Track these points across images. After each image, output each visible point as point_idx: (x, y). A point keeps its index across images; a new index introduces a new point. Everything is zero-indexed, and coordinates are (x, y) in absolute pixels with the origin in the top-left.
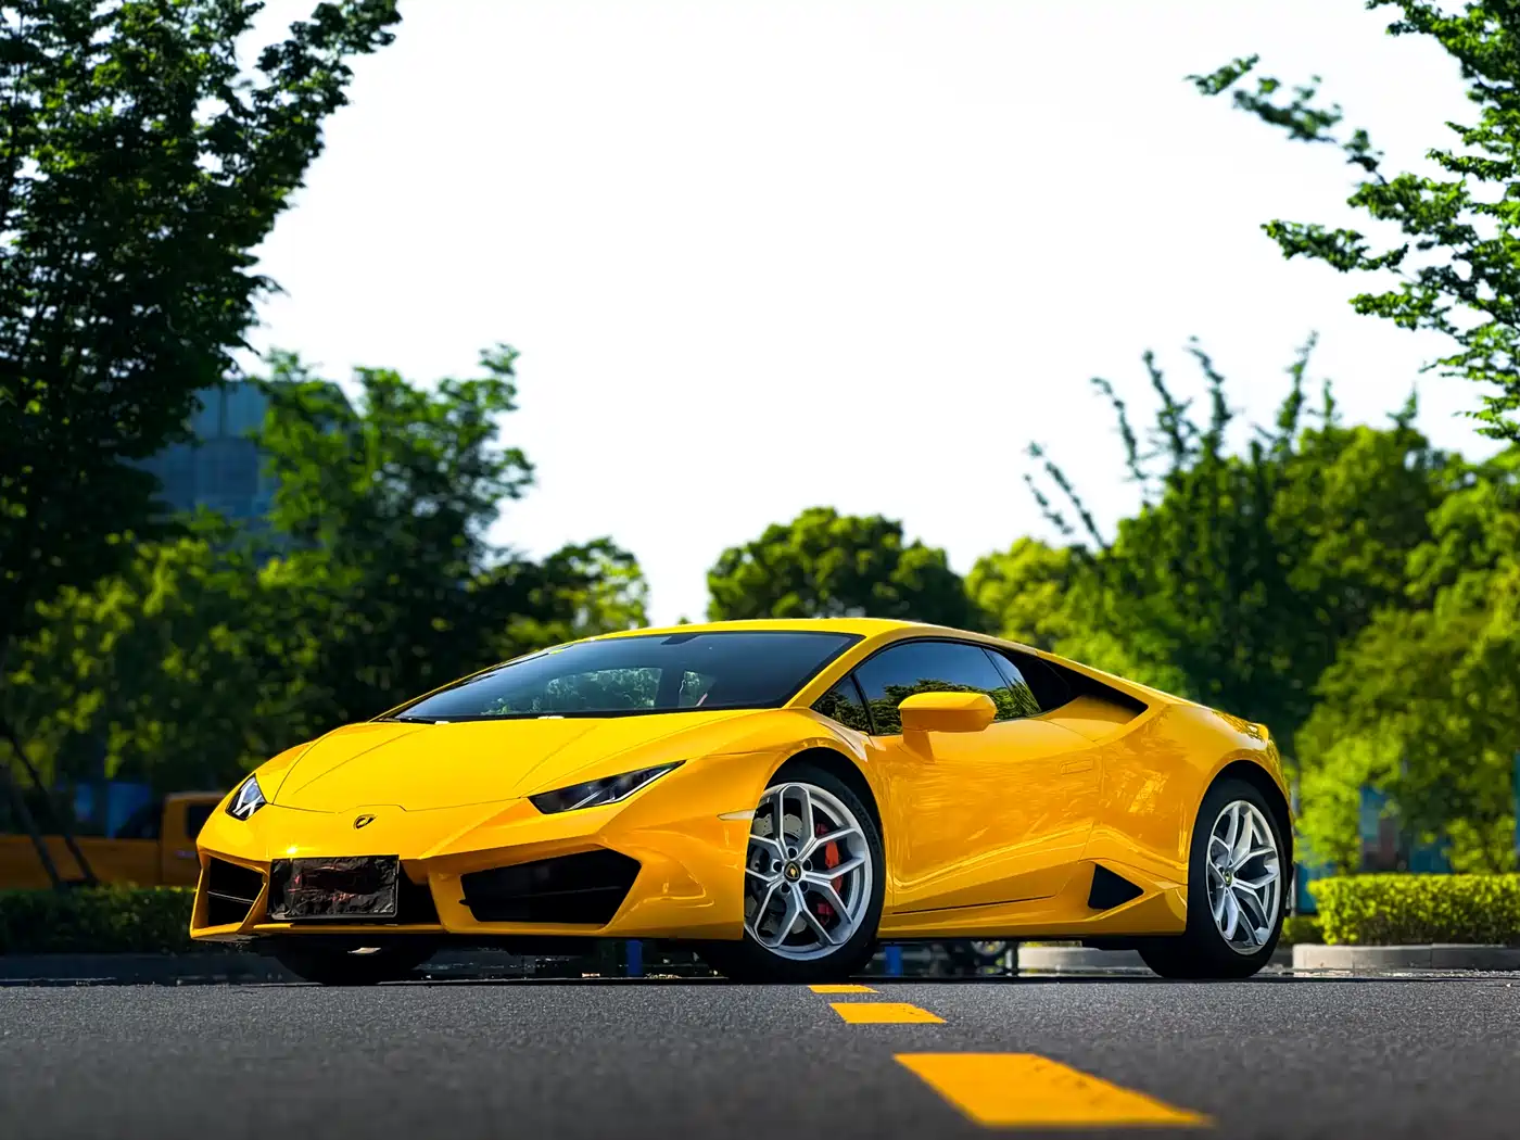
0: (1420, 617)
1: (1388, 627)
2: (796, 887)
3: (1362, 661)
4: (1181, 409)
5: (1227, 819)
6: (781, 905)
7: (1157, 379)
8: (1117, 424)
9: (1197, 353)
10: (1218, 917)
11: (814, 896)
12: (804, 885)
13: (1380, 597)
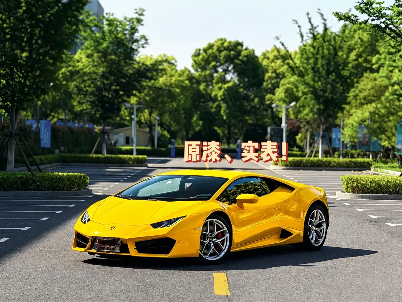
0: (375, 74)
1: (367, 78)
2: (211, 243)
3: (361, 86)
4: (315, 28)
5: (313, 214)
6: (208, 247)
7: (310, 19)
8: (299, 32)
9: (320, 13)
10: (310, 238)
11: (216, 245)
12: (213, 242)
13: (366, 69)
